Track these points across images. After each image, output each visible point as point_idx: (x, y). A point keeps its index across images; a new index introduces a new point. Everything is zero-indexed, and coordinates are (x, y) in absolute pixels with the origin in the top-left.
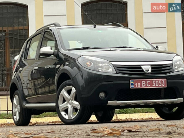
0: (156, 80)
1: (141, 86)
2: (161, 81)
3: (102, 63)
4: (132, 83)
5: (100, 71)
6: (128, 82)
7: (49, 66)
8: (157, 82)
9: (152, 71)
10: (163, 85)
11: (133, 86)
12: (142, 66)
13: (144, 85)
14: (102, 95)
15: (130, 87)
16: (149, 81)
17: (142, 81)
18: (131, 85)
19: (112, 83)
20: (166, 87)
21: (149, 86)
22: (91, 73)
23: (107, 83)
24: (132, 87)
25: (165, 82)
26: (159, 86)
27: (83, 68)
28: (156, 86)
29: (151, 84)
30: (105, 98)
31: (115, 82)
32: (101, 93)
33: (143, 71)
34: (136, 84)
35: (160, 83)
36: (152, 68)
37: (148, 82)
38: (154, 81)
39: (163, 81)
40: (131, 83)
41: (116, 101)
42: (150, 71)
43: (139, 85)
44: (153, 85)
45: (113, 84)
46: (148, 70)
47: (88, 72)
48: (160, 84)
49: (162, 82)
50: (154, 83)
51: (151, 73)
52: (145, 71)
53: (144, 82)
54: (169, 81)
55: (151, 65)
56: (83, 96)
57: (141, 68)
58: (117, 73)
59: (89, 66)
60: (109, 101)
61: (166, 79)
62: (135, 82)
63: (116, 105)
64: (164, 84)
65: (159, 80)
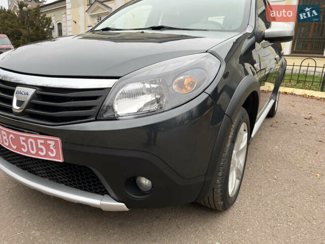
2: (43, 141)
8: (31, 142)
10: (52, 152)
17: (2, 132)
20: (61, 160)
21: (14, 147)
25: (56, 146)
26: (38, 154)
35: (40, 146)
37: (12, 137)
38: (24, 139)
39: (49, 142)
44: (23, 149)
48: (42, 150)
49: (47, 146)
53: (5, 136)
61: (58, 139)
64: (54, 150)
65: (36, 139)
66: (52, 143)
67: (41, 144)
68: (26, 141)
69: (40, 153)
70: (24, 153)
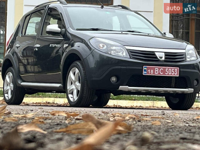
0: (169, 69)
1: (154, 73)
2: (173, 69)
3: (116, 46)
4: (146, 70)
5: (113, 54)
6: (141, 68)
7: (55, 45)
8: (170, 70)
9: (166, 58)
11: (146, 73)
12: (155, 53)
13: (157, 72)
14: (114, 79)
15: (142, 73)
16: (162, 68)
17: (156, 68)
18: (144, 71)
19: (125, 67)
20: (178, 76)
21: (162, 74)
22: (104, 55)
23: (120, 67)
24: (144, 73)
25: (177, 70)
26: (171, 74)
27: (96, 50)
28: (168, 74)
29: (164, 71)
30: (116, 83)
31: (127, 67)
32: (112, 78)
33: (156, 57)
34: (149, 70)
35: (173, 71)
36: (166, 55)
37: (162, 70)
38: (167, 69)
39: (175, 69)
40: (144, 70)
41: (128, 86)
42: (163, 59)
43: (152, 72)
44: (166, 73)
45: (126, 69)
46: (161, 58)
47: (100, 55)
48: (173, 73)
49: (174, 71)
50: (166, 71)
51: (165, 61)
52: (159, 58)
53: (157, 70)
54: (181, 70)
55: (165, 53)
56: (94, 79)
57: (154, 55)
58: (130, 58)
59: (101, 48)
60: (120, 86)
61: (178, 68)
62: (148, 69)
63: (127, 90)
64: (176, 72)
65: (171, 69)
66: (176, 70)
67: (173, 70)
68: (168, 70)
69: (172, 74)
70: (169, 75)
